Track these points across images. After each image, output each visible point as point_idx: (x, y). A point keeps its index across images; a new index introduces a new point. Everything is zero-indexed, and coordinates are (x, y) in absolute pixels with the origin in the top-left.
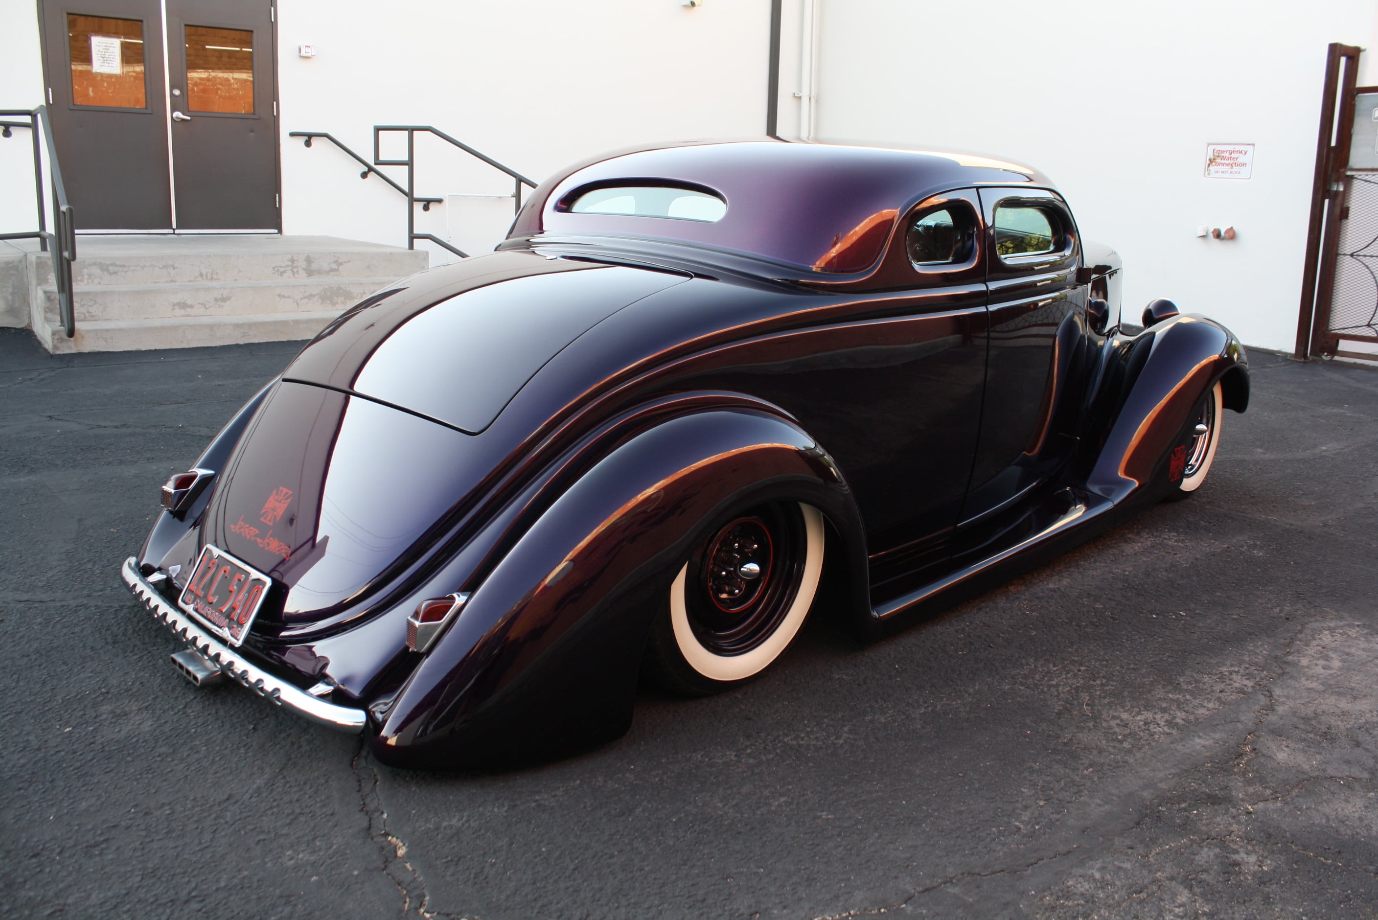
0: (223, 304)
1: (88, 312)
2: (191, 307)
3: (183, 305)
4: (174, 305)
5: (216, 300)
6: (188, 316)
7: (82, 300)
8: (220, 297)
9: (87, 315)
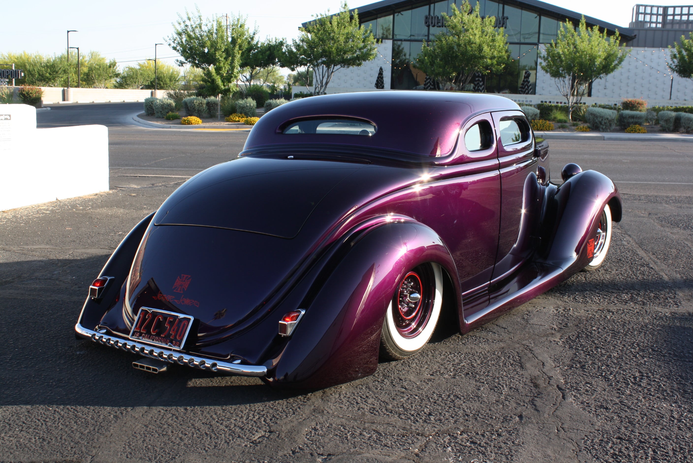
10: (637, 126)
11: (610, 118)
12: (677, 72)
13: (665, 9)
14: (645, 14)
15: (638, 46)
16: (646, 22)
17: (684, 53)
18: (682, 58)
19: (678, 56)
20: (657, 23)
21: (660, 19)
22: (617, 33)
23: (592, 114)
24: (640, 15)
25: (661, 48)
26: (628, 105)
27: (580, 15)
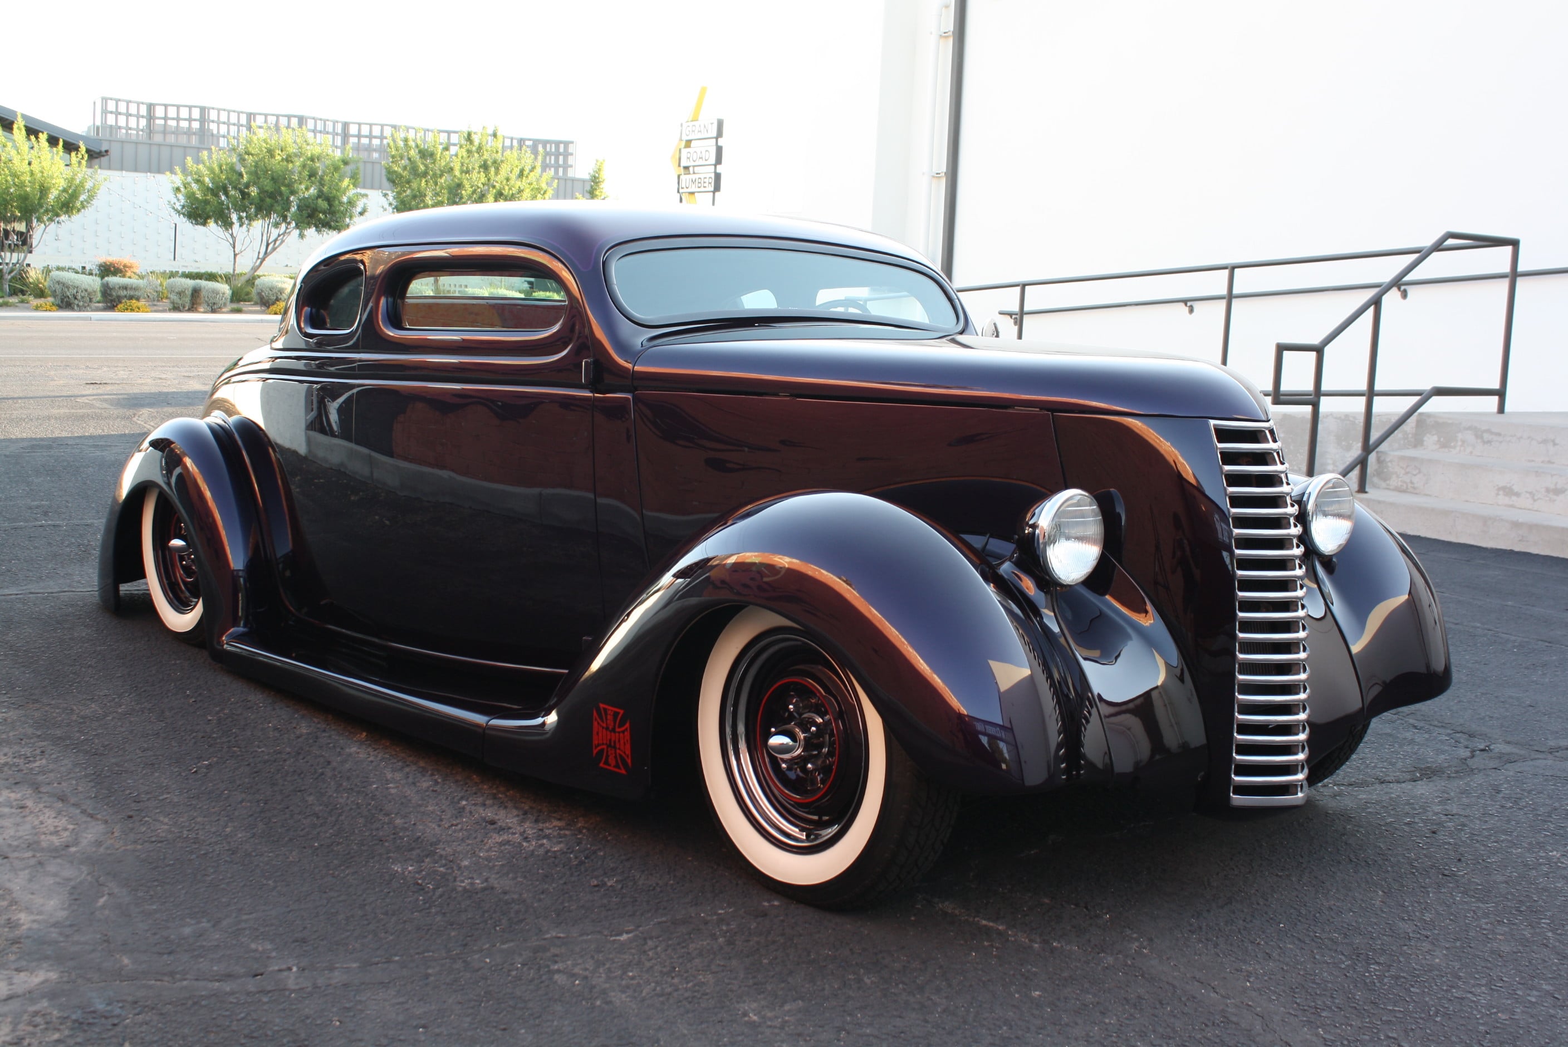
0: (1555, 497)
1: (1412, 483)
2: (1518, 495)
3: (1508, 491)
4: (1499, 489)
5: (1548, 490)
6: (1512, 506)
7: (1407, 466)
8: (1552, 486)
9: (1410, 485)
10: (134, 301)
11: (90, 290)
12: (184, 214)
13: (151, 107)
14: (117, 113)
15: (109, 168)
16: (120, 128)
17: (195, 187)
18: (191, 196)
19: (182, 189)
20: (137, 129)
21: (143, 122)
22: (83, 149)
23: (58, 282)
24: (109, 116)
25: (149, 174)
26: (107, 270)
27: (14, 113)
